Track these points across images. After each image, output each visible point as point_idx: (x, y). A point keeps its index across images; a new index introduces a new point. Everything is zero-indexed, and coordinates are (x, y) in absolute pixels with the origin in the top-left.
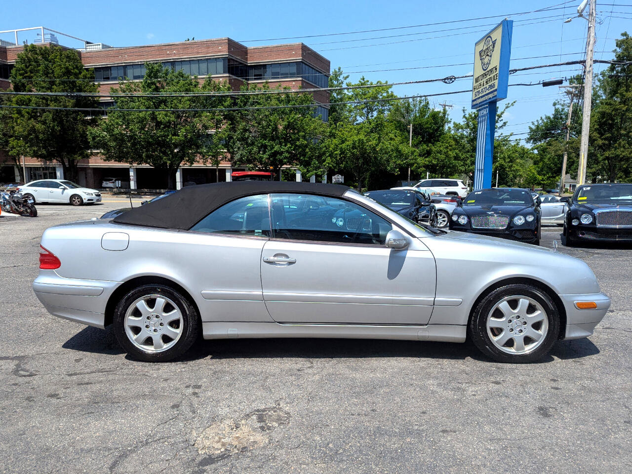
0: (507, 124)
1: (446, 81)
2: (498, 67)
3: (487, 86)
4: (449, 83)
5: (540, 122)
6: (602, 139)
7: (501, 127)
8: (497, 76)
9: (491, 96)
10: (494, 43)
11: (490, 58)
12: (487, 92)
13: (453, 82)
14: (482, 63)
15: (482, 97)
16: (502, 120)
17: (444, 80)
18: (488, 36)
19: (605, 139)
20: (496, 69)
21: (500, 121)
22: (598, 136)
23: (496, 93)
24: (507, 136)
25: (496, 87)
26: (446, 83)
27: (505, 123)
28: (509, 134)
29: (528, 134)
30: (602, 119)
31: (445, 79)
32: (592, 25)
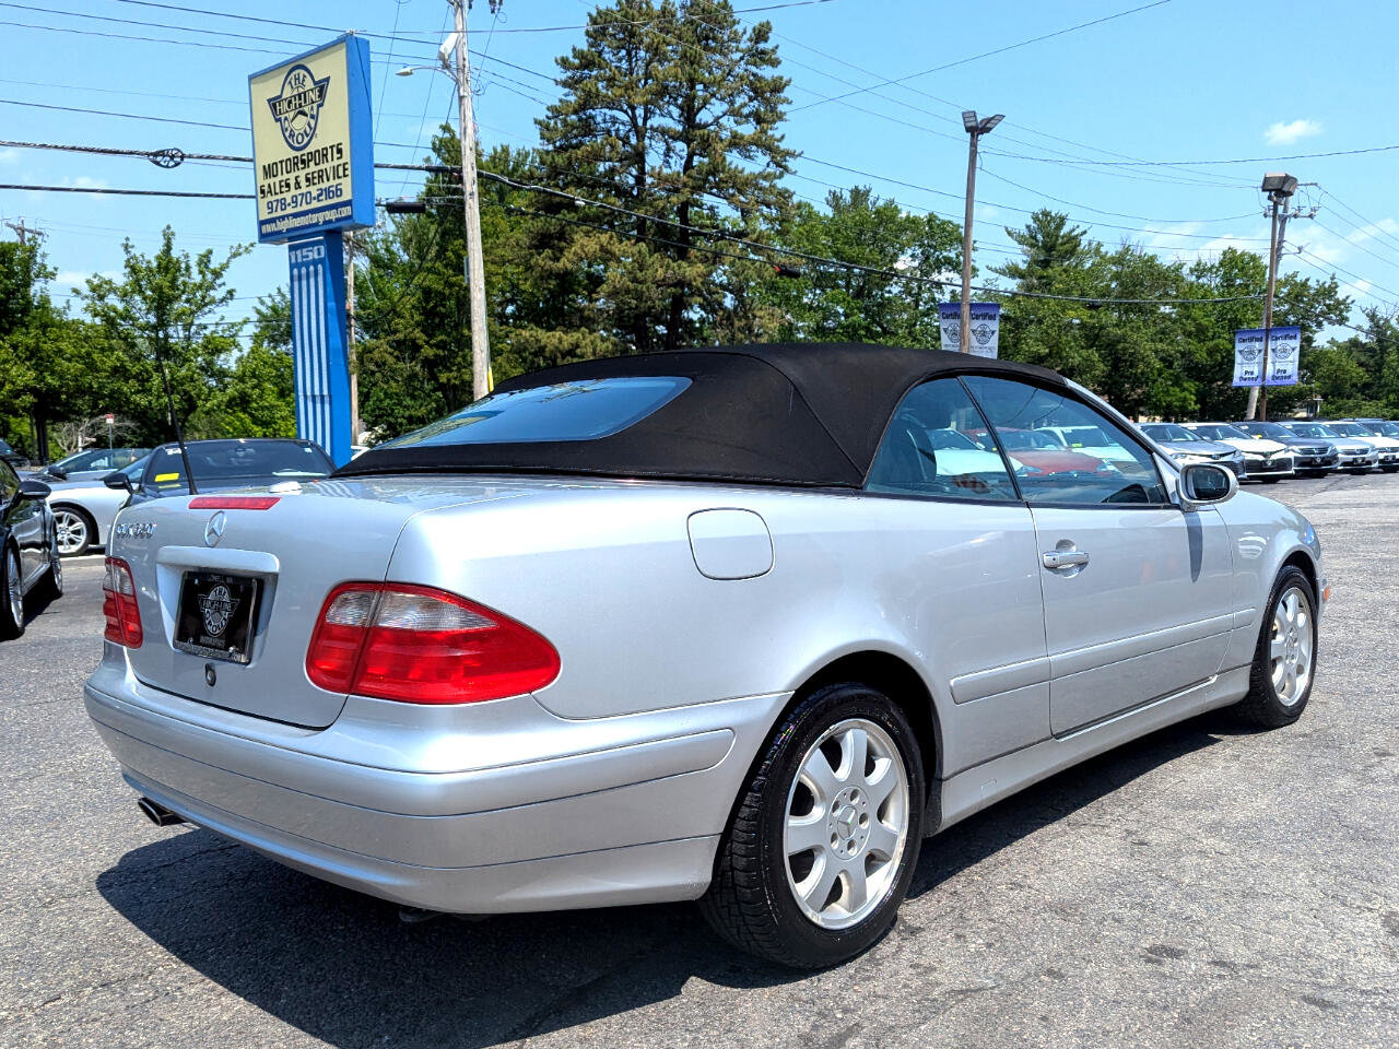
0: (236, 295)
1: (159, 159)
2: (346, 149)
3: (314, 190)
4: (167, 167)
5: (278, 299)
6: (431, 346)
7: (222, 300)
8: (345, 170)
9: (331, 215)
10: (322, 87)
11: (312, 122)
12: (315, 204)
13: (177, 164)
14: (284, 130)
15: (295, 215)
16: (224, 284)
17: (156, 156)
18: (297, 65)
19: (437, 346)
20: (340, 151)
21: (220, 286)
22: (425, 338)
23: (346, 211)
24: (233, 325)
25: (347, 196)
26: (158, 163)
27: (231, 293)
28: (240, 320)
29: (257, 327)
30: (428, 303)
31: (156, 154)
32: (466, 94)
